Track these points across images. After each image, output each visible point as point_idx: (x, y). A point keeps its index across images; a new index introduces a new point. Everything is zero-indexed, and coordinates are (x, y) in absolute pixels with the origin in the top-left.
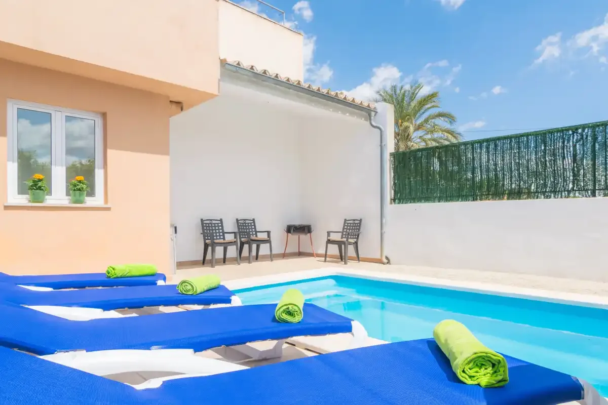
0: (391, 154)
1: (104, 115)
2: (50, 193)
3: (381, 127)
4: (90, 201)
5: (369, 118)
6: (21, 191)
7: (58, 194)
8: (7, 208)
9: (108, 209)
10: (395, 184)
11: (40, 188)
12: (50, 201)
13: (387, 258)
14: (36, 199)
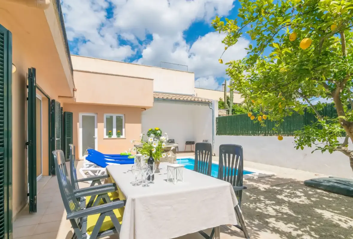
0: (217, 118)
1: (125, 115)
2: (113, 135)
3: (213, 108)
4: (121, 137)
5: (209, 105)
6: (107, 135)
7: (114, 136)
8: (104, 139)
9: (125, 139)
10: (217, 128)
11: (110, 134)
12: (113, 137)
13: (215, 154)
14: (110, 137)
